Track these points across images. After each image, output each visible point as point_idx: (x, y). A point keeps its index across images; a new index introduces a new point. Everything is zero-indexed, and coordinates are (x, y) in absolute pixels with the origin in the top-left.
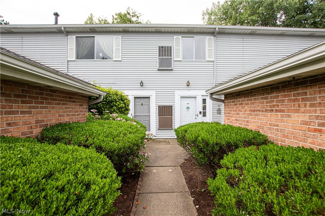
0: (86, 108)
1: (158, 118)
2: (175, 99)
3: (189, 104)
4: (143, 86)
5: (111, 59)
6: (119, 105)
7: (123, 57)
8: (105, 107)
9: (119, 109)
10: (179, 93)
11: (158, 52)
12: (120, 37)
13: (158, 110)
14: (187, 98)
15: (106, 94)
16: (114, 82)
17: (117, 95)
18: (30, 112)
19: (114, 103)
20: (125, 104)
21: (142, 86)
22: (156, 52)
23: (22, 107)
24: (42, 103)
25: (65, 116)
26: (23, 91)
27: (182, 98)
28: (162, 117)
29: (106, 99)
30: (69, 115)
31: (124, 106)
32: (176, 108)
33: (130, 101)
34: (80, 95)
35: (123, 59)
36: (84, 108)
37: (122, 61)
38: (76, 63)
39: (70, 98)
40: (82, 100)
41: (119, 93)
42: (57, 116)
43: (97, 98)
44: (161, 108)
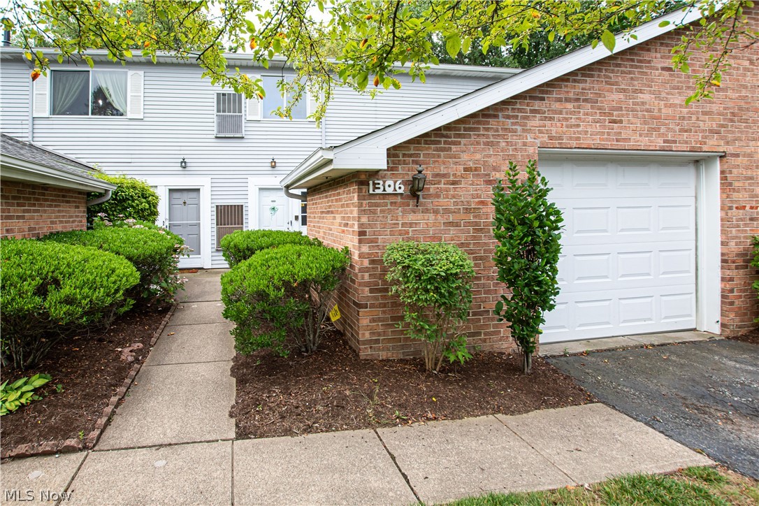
0: (84, 212)
1: (215, 230)
2: (248, 193)
3: (275, 201)
4: (187, 169)
5: (122, 115)
6: (138, 205)
7: (146, 111)
8: (113, 209)
9: (138, 212)
10: (255, 182)
11: (215, 104)
12: (141, 73)
13: (215, 213)
14: (272, 192)
15: (116, 188)
16: (129, 160)
17: (134, 188)
18: (23, 217)
19: (130, 202)
20: (149, 204)
21: (184, 168)
22: (212, 104)
23: (17, 211)
24: (34, 205)
25: (58, 222)
26: (19, 191)
27: (261, 191)
28: (223, 226)
29: (116, 195)
30: (61, 222)
31: (147, 206)
32: (249, 209)
33: (159, 197)
34: (76, 192)
35: (146, 115)
36: (80, 212)
37: (145, 119)
38: (51, 122)
39: (64, 196)
40: (79, 198)
41: (139, 185)
42: (49, 222)
43: (101, 195)
44: (221, 210)
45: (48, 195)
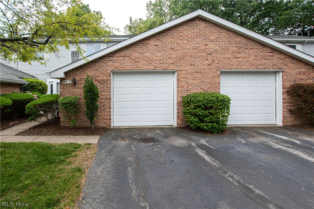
7: (50, 58)
22: (70, 55)
37: (50, 61)
45: (3, 85)
